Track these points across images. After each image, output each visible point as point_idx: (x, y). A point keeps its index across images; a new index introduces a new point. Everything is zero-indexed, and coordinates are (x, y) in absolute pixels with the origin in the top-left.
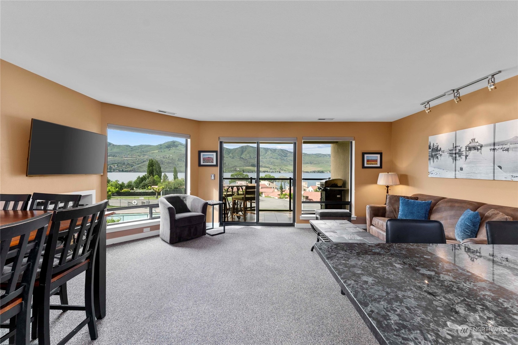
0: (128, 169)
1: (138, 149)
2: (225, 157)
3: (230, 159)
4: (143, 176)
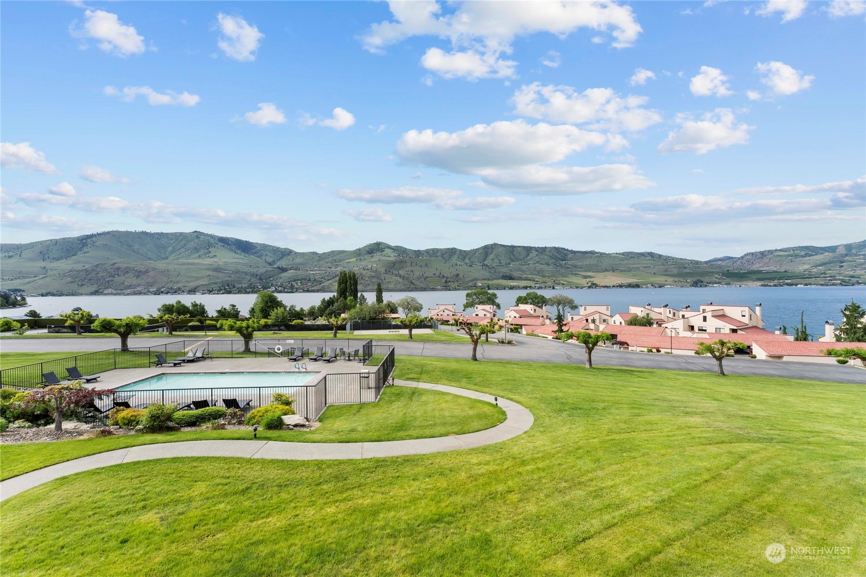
0: (315, 288)
1: (329, 258)
2: (458, 265)
3: (466, 267)
4: (330, 298)
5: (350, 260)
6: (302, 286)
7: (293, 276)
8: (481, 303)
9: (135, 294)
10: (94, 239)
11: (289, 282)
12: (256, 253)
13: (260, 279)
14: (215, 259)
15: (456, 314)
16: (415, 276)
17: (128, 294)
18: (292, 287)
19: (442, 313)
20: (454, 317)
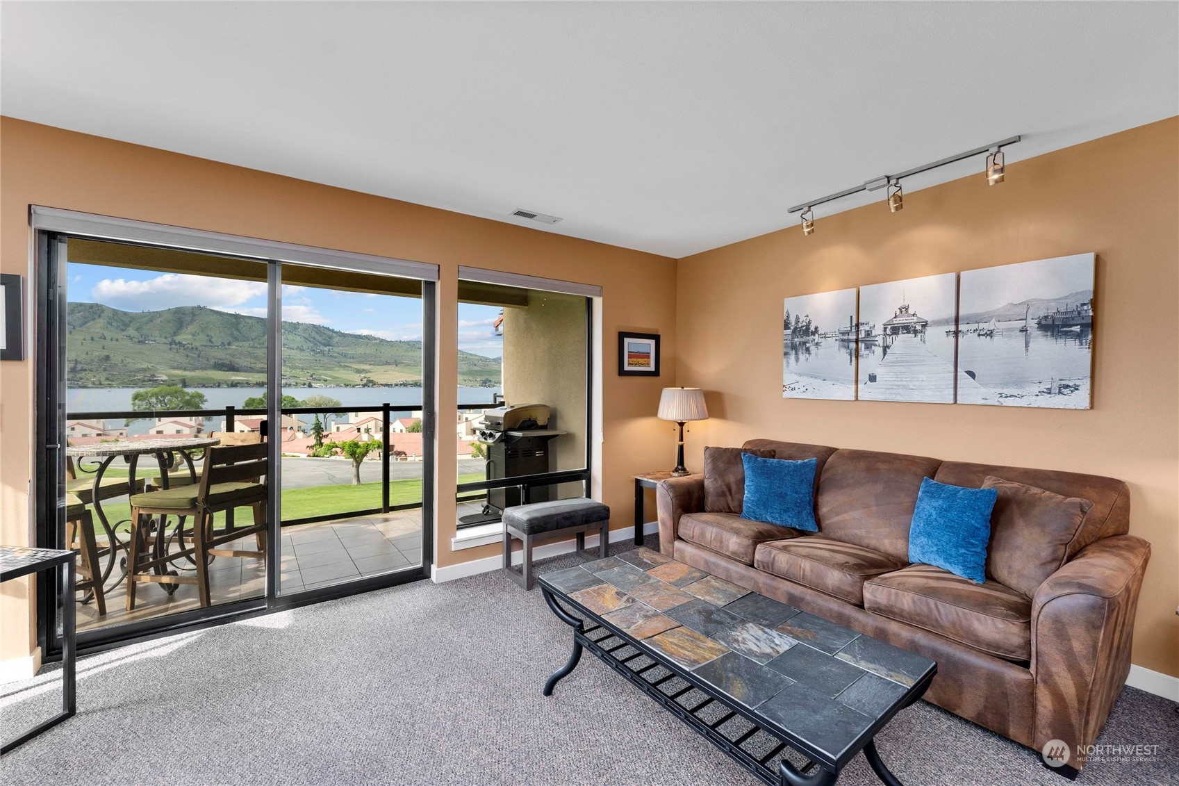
2: (108, 338)
3: (129, 343)
15: (106, 432)
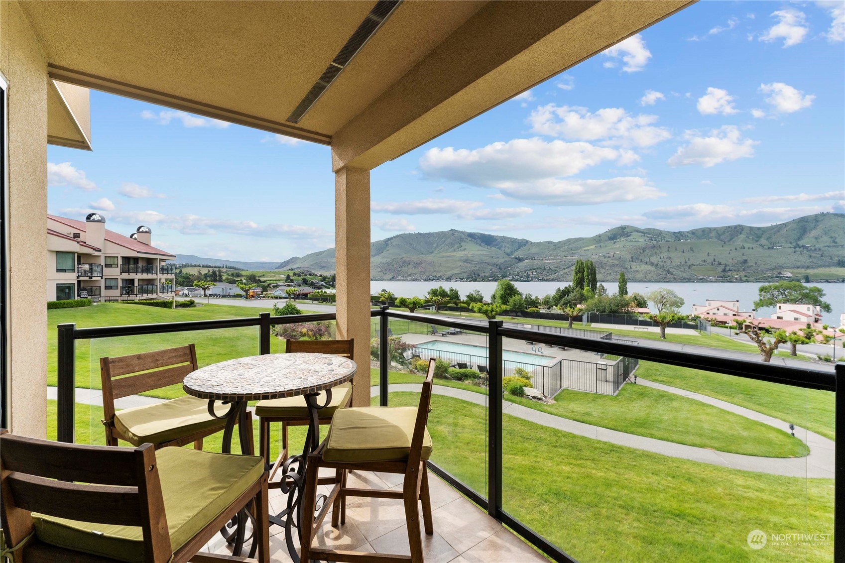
0: (549, 277)
1: (564, 246)
2: (747, 247)
4: (566, 288)
5: (589, 248)
6: (537, 275)
7: (529, 265)
8: (787, 301)
9: (413, 280)
10: (392, 241)
11: (525, 271)
12: (496, 245)
13: (500, 269)
14: (465, 252)
15: (739, 314)
16: (674, 264)
17: (410, 281)
18: (528, 276)
19: (715, 311)
20: (736, 318)
